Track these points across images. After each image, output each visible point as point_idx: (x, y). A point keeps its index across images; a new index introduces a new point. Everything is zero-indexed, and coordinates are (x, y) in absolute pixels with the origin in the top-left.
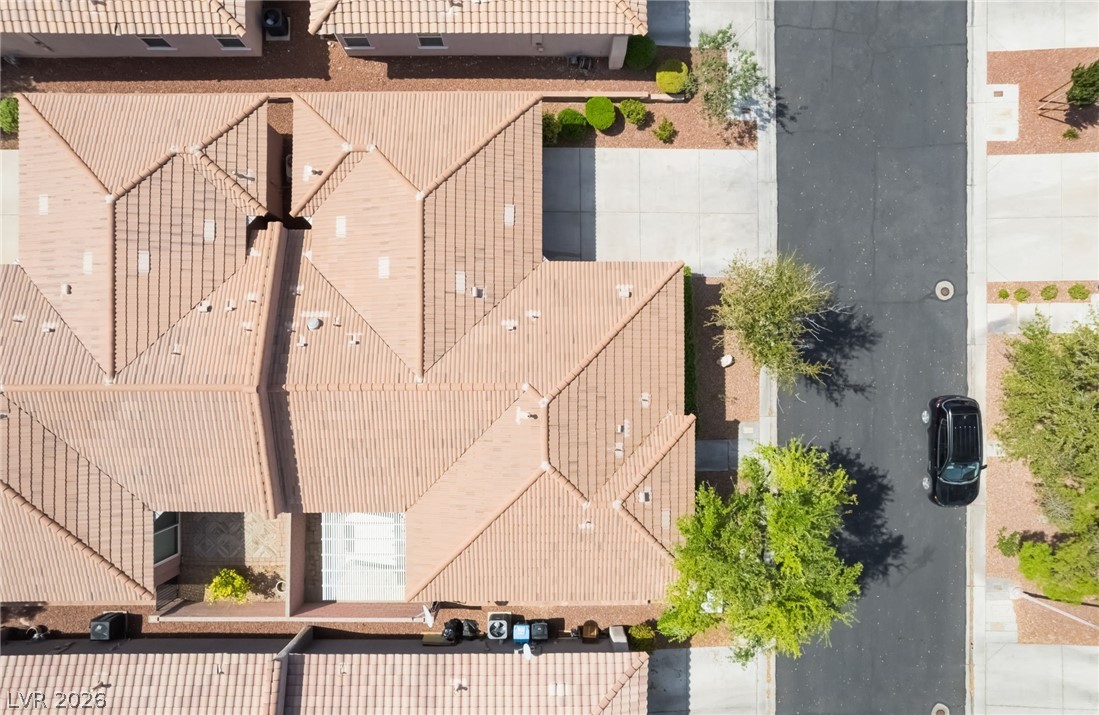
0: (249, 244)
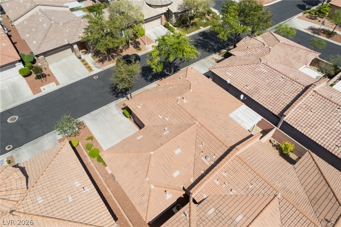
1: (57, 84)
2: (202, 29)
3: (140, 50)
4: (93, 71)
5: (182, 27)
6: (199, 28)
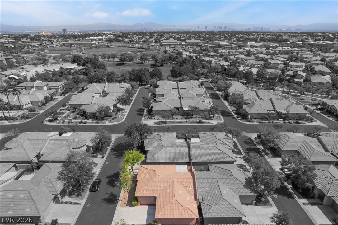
0: (203, 199)
4: (81, 203)
6: (108, 148)
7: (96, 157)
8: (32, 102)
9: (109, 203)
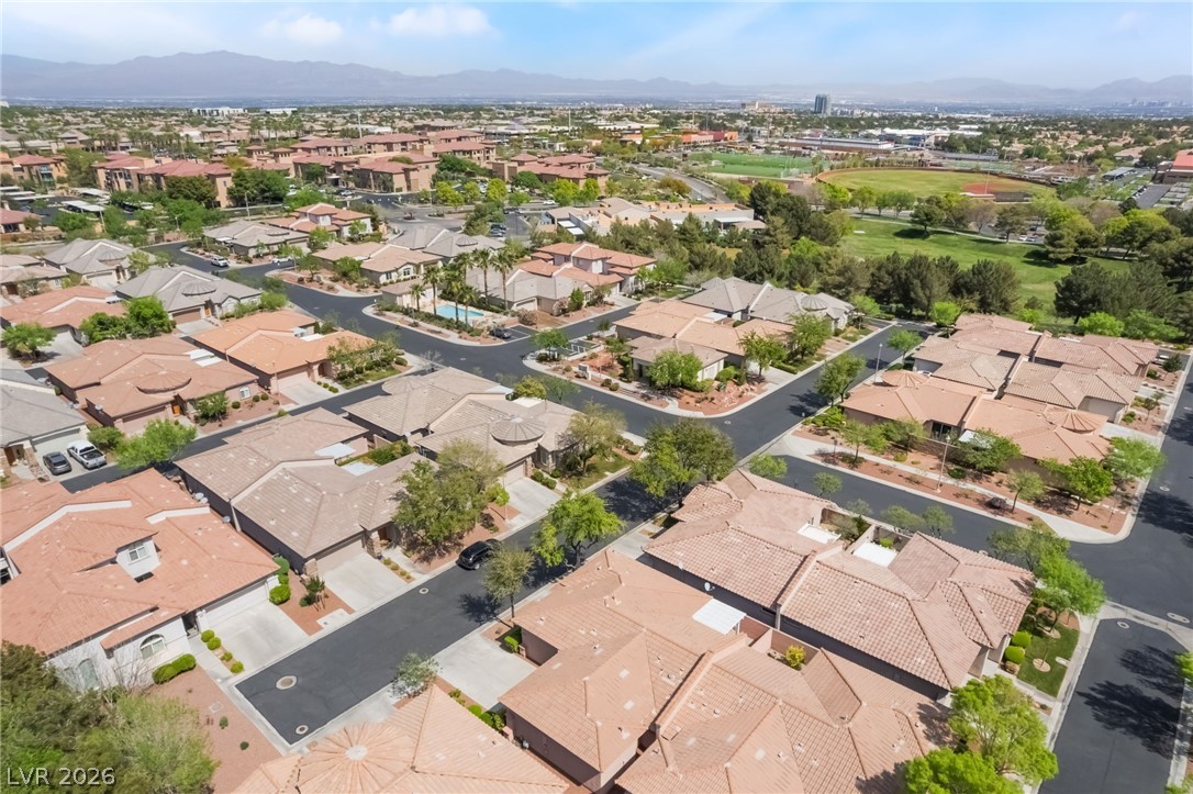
0: (677, 734)
1: (349, 610)
2: (610, 476)
3: (496, 530)
4: (414, 579)
5: (570, 477)
6: (604, 477)
7: (552, 488)
8: (539, 299)
9: (468, 612)
